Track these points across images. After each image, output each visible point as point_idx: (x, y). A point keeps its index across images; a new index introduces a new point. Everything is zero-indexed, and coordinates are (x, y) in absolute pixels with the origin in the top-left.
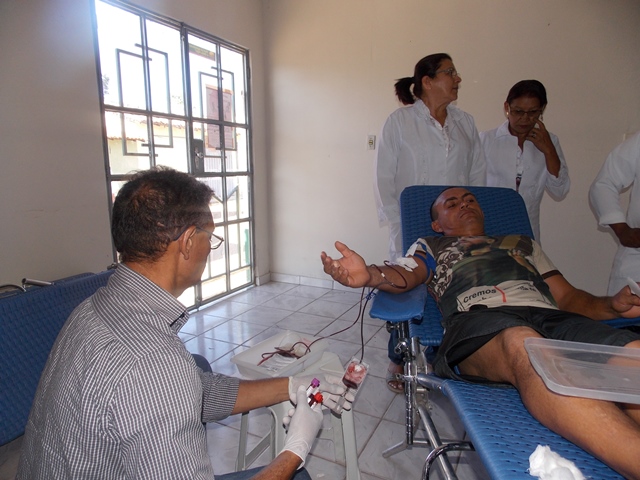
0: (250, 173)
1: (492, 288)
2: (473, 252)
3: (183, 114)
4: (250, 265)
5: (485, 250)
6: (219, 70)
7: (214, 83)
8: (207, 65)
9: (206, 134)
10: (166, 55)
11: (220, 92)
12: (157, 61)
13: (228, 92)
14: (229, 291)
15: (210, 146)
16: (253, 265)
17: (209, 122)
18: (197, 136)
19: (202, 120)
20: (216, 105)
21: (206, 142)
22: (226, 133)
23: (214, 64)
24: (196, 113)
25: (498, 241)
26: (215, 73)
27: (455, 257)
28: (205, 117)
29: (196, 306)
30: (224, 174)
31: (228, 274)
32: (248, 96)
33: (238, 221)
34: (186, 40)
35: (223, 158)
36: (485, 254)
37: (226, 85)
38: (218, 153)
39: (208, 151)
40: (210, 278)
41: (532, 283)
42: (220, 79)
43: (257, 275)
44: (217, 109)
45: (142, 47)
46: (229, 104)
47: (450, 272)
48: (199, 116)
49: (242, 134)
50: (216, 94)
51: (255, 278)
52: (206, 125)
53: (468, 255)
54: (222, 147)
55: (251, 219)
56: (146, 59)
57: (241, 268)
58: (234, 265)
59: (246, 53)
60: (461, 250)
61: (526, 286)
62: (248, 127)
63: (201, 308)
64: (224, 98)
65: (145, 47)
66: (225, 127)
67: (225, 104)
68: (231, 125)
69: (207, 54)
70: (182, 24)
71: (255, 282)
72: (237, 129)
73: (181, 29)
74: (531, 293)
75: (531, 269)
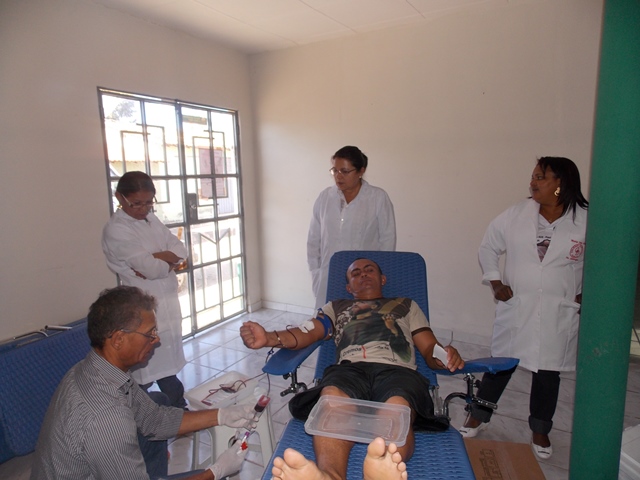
0: (241, 215)
1: (360, 346)
2: (358, 317)
3: (178, 174)
4: (243, 295)
5: (367, 315)
6: (211, 131)
7: (206, 144)
8: (200, 130)
9: (199, 187)
10: (163, 128)
11: (211, 150)
12: (155, 135)
13: (219, 149)
14: (223, 320)
15: (203, 197)
16: (245, 295)
17: (202, 177)
18: (191, 190)
19: (195, 177)
20: (209, 161)
21: (199, 194)
22: (217, 185)
23: (206, 127)
24: (190, 171)
25: (380, 306)
26: (207, 135)
27: (347, 318)
28: (198, 173)
29: (192, 334)
30: (216, 219)
31: (221, 304)
32: (238, 149)
33: (231, 258)
34: (180, 113)
35: (215, 205)
36: (366, 318)
37: (217, 144)
38: (211, 201)
39: (201, 202)
40: (205, 309)
41: (388, 343)
42: (211, 139)
43: (249, 303)
44: (209, 165)
45: (142, 125)
46: (221, 159)
47: (342, 331)
48: (193, 173)
49: (233, 182)
50: (208, 153)
51: (247, 306)
52: (199, 180)
53: (354, 319)
54: (215, 197)
55: (243, 255)
56: (145, 134)
57: (234, 298)
58: (227, 295)
59: (236, 114)
60: (351, 314)
61: (383, 346)
62: (239, 176)
63: (196, 335)
64: (215, 155)
65: (144, 125)
66: (217, 179)
67: (216, 160)
68: (222, 176)
69: (199, 121)
70: (176, 100)
71: (247, 310)
72: (229, 179)
73: (175, 105)
74: (385, 351)
75: (394, 331)
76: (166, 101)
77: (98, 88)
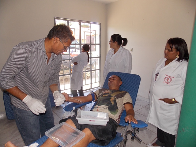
0: (100, 57)
1: (98, 106)
2: (103, 96)
4: (99, 82)
5: (107, 95)
6: (91, 30)
7: (89, 34)
8: (87, 29)
11: (91, 36)
13: (93, 36)
14: (91, 89)
22: (92, 47)
23: (89, 29)
24: (83, 43)
25: (112, 93)
26: (89, 31)
27: (100, 95)
30: (91, 58)
31: (91, 84)
32: (100, 36)
33: (95, 70)
34: (80, 24)
37: (93, 34)
40: (86, 85)
42: (91, 32)
43: (101, 85)
44: (90, 41)
46: (94, 39)
49: (98, 47)
50: (89, 37)
51: (100, 85)
53: (102, 96)
55: (100, 70)
57: (96, 82)
58: (93, 81)
59: (100, 24)
61: (106, 108)
62: (100, 44)
64: (92, 38)
66: (92, 45)
67: (92, 39)
68: (94, 44)
69: (87, 27)
70: (79, 20)
71: (100, 87)
72: (96, 45)
73: (79, 22)
74: (105, 110)
75: (113, 103)
76: (75, 21)
77: (54, 17)
